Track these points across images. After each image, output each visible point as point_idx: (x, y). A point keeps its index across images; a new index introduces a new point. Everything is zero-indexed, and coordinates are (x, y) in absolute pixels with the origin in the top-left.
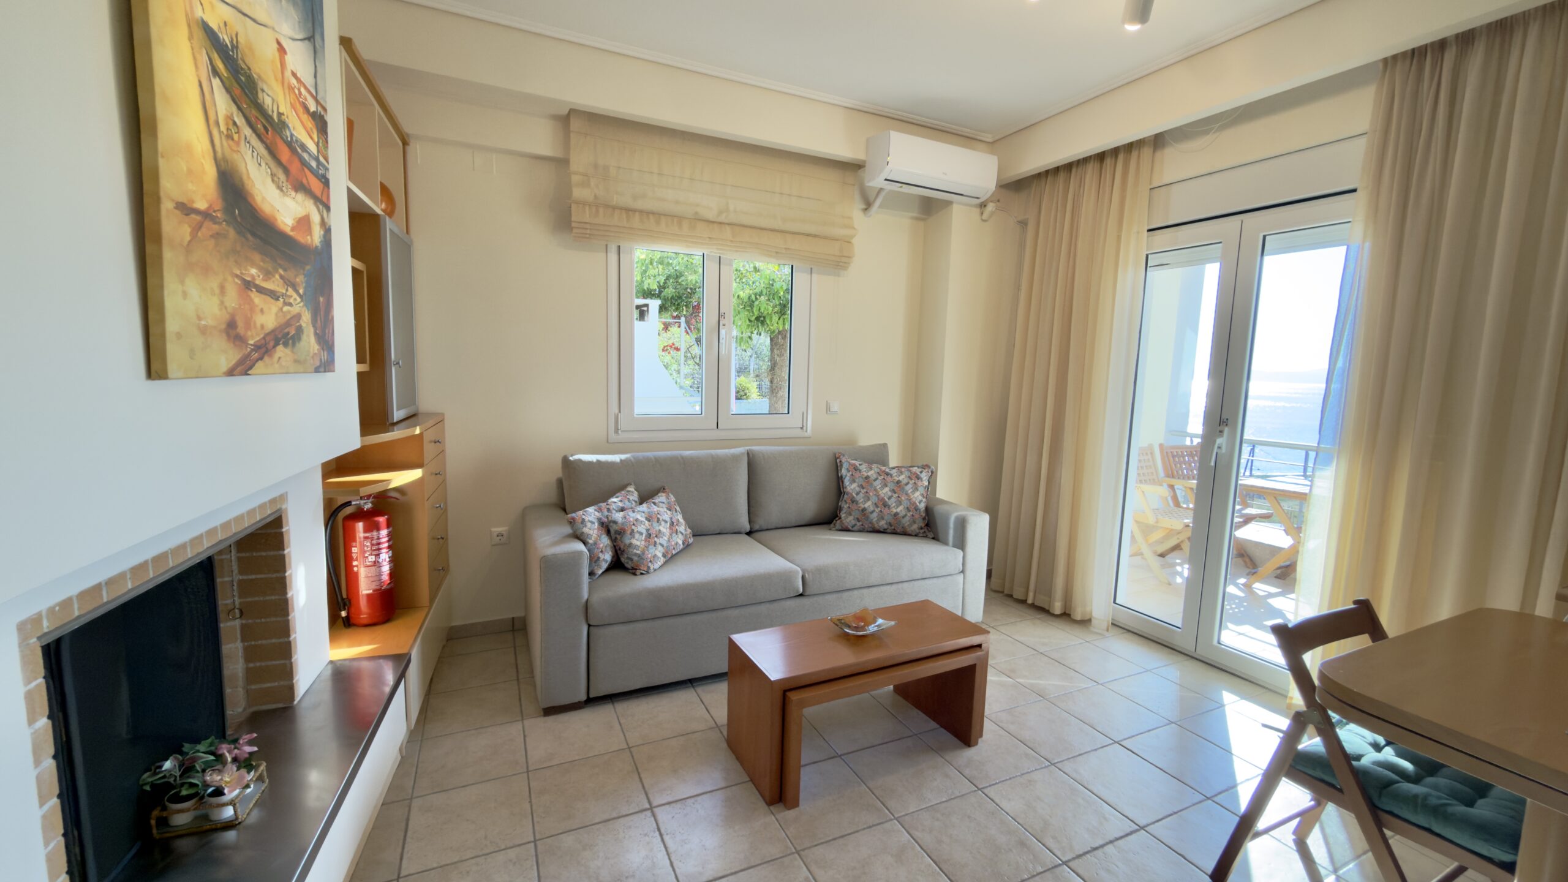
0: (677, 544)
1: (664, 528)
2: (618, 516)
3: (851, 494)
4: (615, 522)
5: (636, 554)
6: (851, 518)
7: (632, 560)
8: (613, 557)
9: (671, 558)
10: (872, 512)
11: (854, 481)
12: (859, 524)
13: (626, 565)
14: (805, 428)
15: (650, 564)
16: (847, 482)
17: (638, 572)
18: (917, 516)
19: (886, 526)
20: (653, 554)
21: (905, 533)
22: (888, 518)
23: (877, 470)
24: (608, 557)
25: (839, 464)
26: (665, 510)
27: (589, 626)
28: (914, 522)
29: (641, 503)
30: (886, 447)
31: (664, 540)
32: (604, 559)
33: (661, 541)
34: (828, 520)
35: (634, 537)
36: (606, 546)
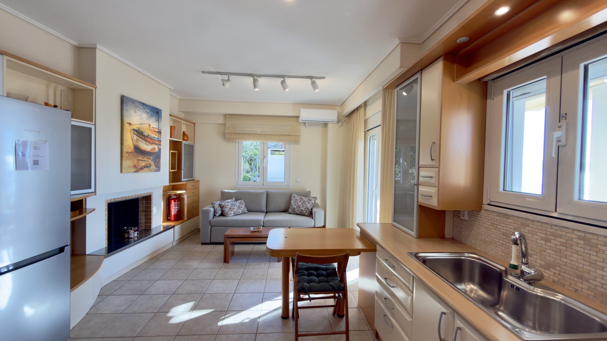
0: (239, 212)
1: (236, 208)
2: (223, 204)
3: (292, 204)
4: (222, 205)
5: (226, 212)
6: (291, 210)
7: (224, 213)
9: (235, 215)
10: (296, 209)
12: (293, 212)
14: (289, 186)
15: (229, 215)
16: (292, 200)
17: (225, 216)
18: (308, 211)
19: (299, 213)
20: (230, 213)
21: (304, 215)
22: (300, 211)
23: (300, 198)
24: (220, 212)
25: (291, 196)
26: (239, 204)
27: (211, 226)
28: (307, 212)
29: (234, 201)
30: (310, 192)
31: (235, 210)
32: (218, 213)
33: (234, 210)
34: (286, 211)
35: (226, 208)
36: (220, 210)
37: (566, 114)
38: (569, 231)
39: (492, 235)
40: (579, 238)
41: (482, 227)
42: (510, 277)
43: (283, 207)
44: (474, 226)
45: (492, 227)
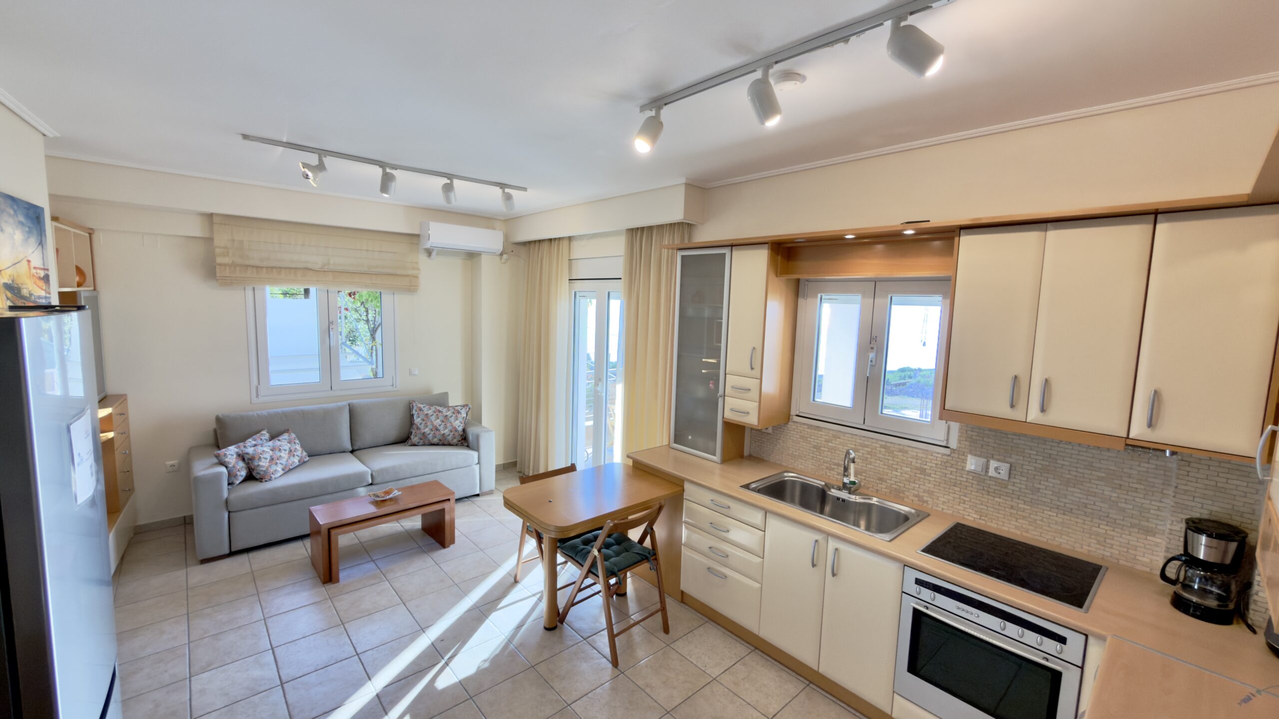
0: (294, 462)
1: (285, 455)
2: (250, 450)
3: (417, 425)
4: (247, 454)
5: (262, 471)
6: (416, 438)
7: (259, 474)
8: (247, 473)
9: (288, 471)
10: (429, 434)
11: (419, 417)
12: (421, 441)
13: (256, 477)
14: (394, 385)
15: (272, 475)
16: (415, 417)
17: (264, 480)
18: (457, 434)
19: (438, 442)
20: (275, 469)
21: (450, 445)
22: (439, 437)
23: (434, 410)
24: (243, 473)
25: (411, 407)
26: (286, 443)
27: (229, 512)
28: (455, 438)
29: (270, 440)
30: (446, 394)
31: (284, 461)
32: (240, 475)
33: (281, 461)
34: (403, 440)
35: (261, 461)
36: (242, 468)
37: (876, 337)
38: (874, 441)
39: (801, 449)
40: (882, 446)
41: (789, 440)
42: (833, 490)
43: (393, 433)
44: (779, 439)
45: (802, 440)
